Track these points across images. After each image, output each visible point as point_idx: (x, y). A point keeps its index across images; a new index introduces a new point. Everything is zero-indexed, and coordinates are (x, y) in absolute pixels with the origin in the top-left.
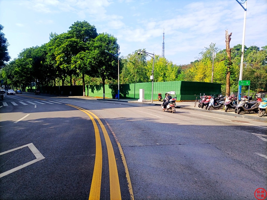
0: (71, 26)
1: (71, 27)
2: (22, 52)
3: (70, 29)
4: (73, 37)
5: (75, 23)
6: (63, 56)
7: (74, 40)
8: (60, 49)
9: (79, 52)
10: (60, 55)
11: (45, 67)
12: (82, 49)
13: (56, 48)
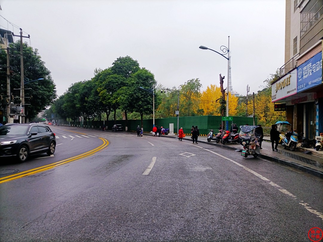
1: (114, 63)
3: (113, 65)
4: (115, 73)
6: (105, 92)
7: (115, 76)
8: (103, 85)
9: (121, 87)
10: (103, 92)
11: (89, 103)
12: (123, 84)
13: (99, 84)
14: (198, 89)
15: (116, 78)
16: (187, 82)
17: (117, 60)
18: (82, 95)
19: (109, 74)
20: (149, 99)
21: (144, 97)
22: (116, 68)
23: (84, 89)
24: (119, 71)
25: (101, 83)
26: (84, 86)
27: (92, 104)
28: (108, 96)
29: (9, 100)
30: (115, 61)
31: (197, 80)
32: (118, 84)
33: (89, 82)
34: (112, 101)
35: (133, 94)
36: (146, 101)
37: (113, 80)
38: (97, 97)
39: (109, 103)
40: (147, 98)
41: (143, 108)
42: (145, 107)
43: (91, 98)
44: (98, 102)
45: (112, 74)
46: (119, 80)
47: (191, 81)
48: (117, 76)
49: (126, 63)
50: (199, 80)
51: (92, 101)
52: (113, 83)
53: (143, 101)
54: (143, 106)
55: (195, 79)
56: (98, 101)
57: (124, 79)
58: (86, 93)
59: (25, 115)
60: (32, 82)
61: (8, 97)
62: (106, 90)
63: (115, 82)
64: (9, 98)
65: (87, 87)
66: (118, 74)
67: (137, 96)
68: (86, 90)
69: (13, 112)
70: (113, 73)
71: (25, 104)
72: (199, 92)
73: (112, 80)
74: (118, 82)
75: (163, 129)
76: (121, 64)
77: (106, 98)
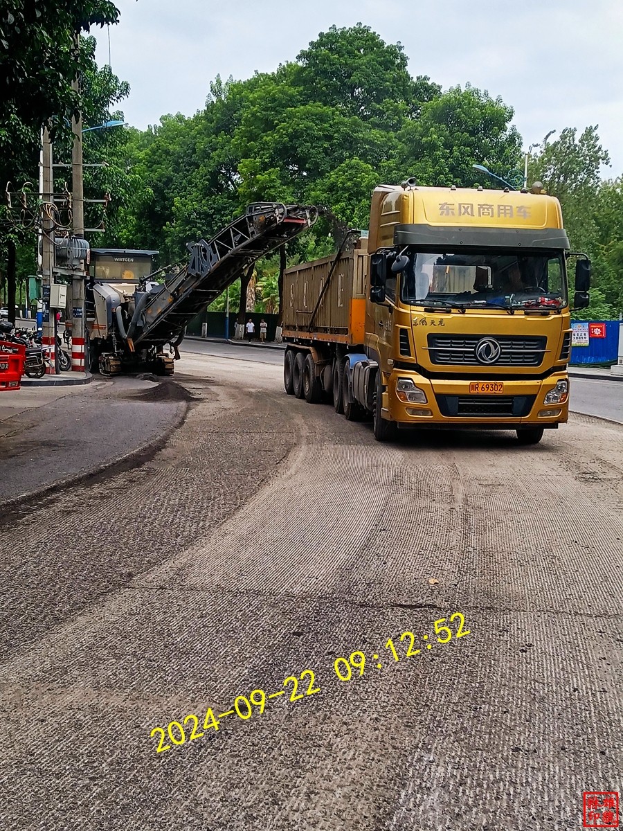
0: (306, 48)
1: (305, 54)
5: (321, 35)
7: (318, 110)
8: (263, 149)
9: (342, 159)
15: (322, 118)
17: (316, 38)
19: (292, 101)
22: (318, 74)
24: (332, 90)
25: (253, 137)
30: (311, 43)
32: (332, 145)
37: (311, 129)
46: (333, 126)
50: (596, 133)
52: (313, 139)
63: (319, 139)
70: (301, 94)
73: (307, 128)
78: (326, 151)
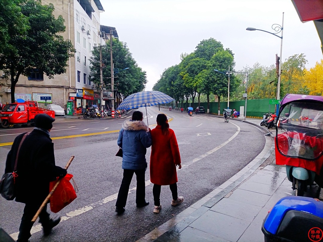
0: (198, 45)
1: (197, 47)
2: (164, 72)
3: (197, 48)
4: (198, 56)
6: (187, 75)
7: (197, 59)
8: (186, 69)
9: (202, 70)
10: (185, 75)
11: (175, 86)
12: (204, 67)
13: (183, 69)
14: (301, 66)
15: (198, 61)
16: (288, 58)
17: (200, 43)
18: (170, 79)
19: (192, 58)
20: (225, 81)
21: (220, 79)
22: (199, 51)
23: (172, 73)
24: (202, 55)
25: (185, 67)
26: (173, 71)
27: (178, 88)
28: (190, 80)
29: (101, 87)
30: (198, 44)
31: (301, 56)
32: (200, 67)
33: (177, 67)
34: (193, 85)
35: (209, 77)
36: (222, 83)
37: (195, 64)
38: (182, 81)
39: (191, 86)
40: (222, 80)
41: (219, 91)
42: (221, 89)
43: (177, 82)
44: (183, 86)
45: (195, 58)
46: (201, 63)
47: (293, 57)
48: (199, 59)
49: (209, 45)
50: (304, 55)
51: (177, 84)
52: (195, 66)
53: (218, 84)
54: (219, 88)
55: (298, 54)
56: (183, 84)
57: (205, 62)
58: (174, 77)
59: (114, 98)
60: (122, 71)
61: (101, 84)
62: (188, 74)
63: (197, 66)
64: (102, 86)
65: (174, 72)
66: (200, 57)
67: (212, 79)
68: (173, 75)
69: (105, 96)
70: (195, 56)
71: (114, 89)
72: (302, 69)
73: (193, 64)
74: (199, 66)
75: (235, 112)
76: (203, 47)
77: (188, 81)
78: (198, 68)
